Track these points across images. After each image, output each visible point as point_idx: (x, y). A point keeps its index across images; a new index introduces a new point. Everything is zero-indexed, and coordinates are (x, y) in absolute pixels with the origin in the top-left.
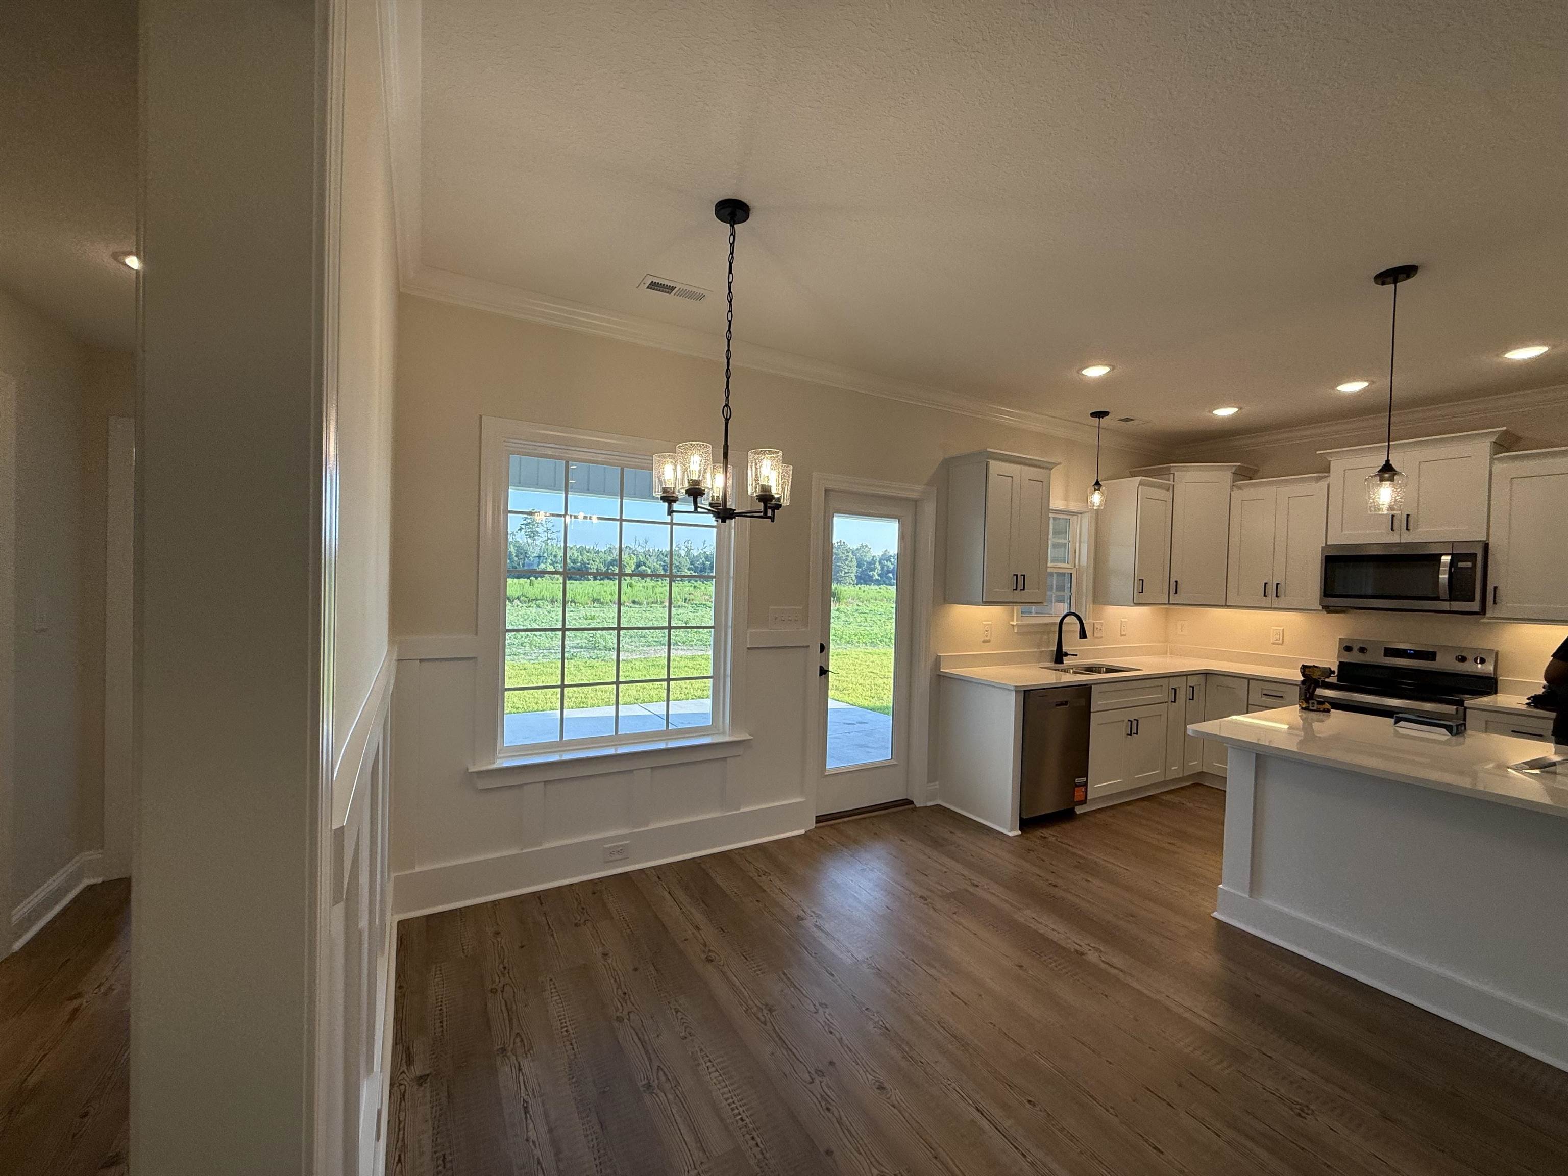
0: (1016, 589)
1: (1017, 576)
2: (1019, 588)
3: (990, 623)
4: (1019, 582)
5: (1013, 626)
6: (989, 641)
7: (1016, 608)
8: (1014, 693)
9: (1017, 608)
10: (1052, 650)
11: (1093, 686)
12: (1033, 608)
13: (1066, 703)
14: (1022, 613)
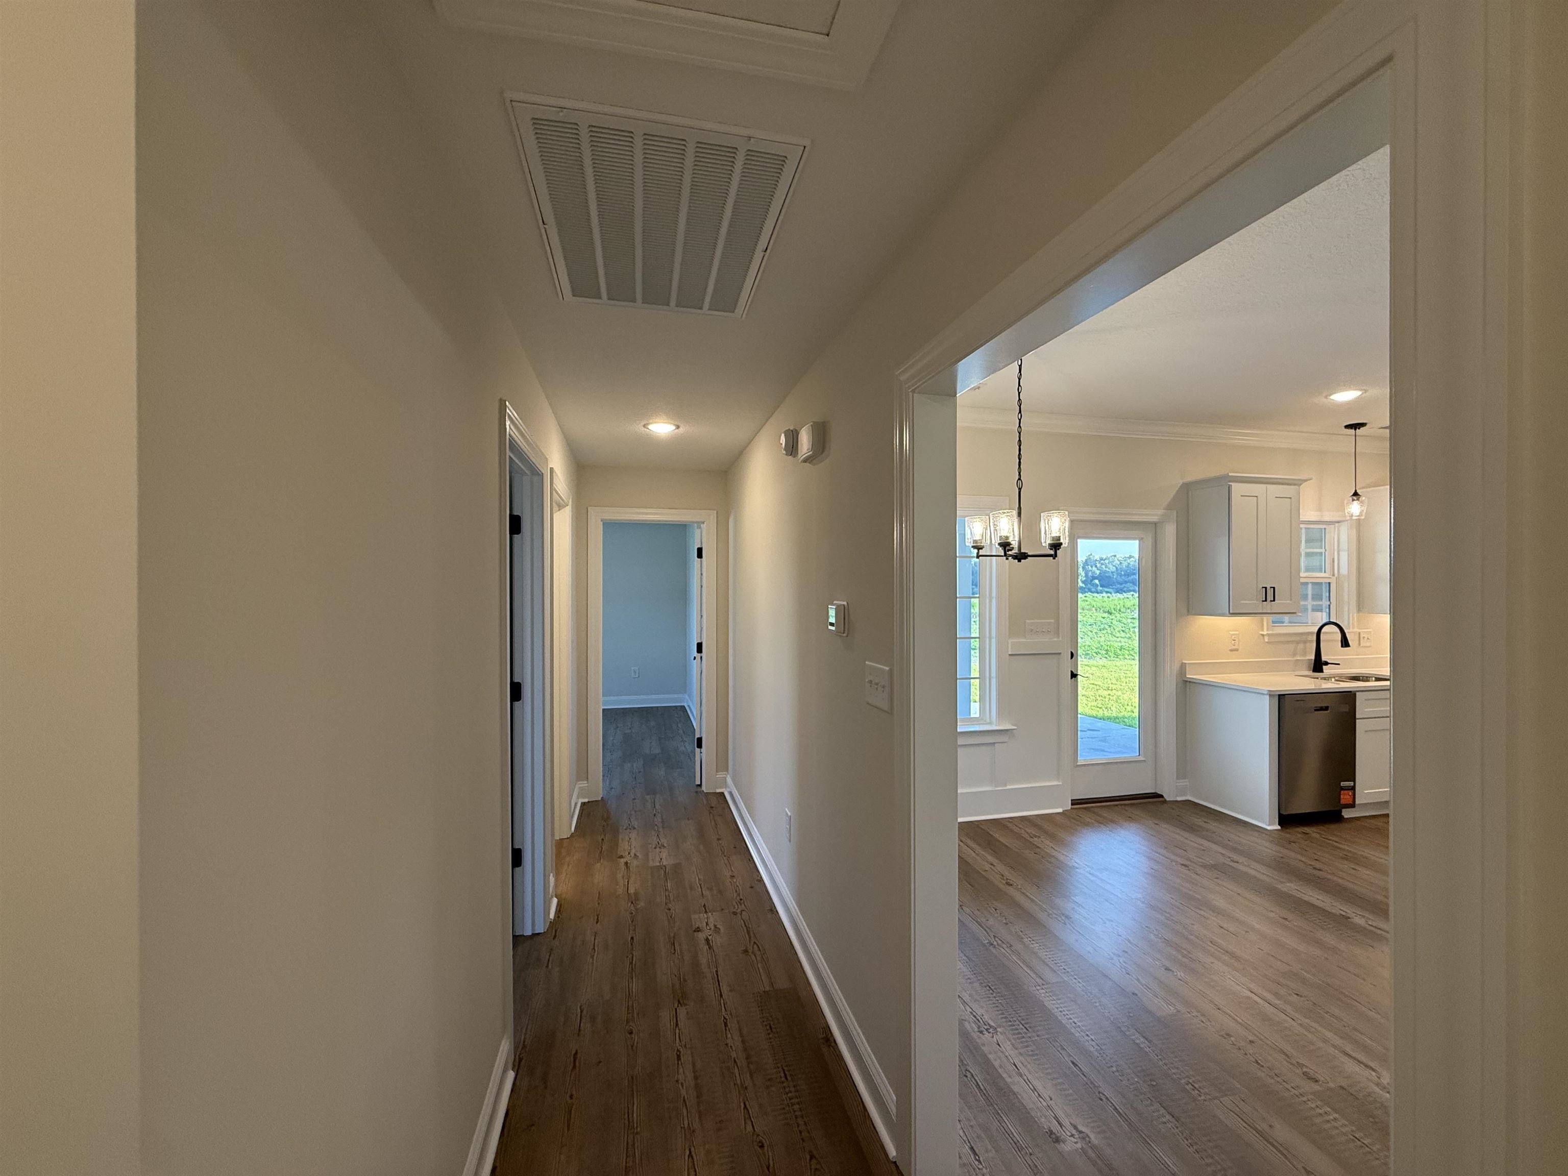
0: (1266, 600)
1: (1266, 588)
2: (1269, 599)
3: (1237, 633)
4: (1269, 594)
5: (1263, 635)
6: (1237, 650)
7: (1265, 618)
8: (1268, 697)
9: (1267, 619)
10: (1309, 660)
11: (1357, 693)
12: (1286, 618)
13: (1326, 708)
14: (1273, 622)
